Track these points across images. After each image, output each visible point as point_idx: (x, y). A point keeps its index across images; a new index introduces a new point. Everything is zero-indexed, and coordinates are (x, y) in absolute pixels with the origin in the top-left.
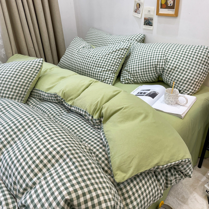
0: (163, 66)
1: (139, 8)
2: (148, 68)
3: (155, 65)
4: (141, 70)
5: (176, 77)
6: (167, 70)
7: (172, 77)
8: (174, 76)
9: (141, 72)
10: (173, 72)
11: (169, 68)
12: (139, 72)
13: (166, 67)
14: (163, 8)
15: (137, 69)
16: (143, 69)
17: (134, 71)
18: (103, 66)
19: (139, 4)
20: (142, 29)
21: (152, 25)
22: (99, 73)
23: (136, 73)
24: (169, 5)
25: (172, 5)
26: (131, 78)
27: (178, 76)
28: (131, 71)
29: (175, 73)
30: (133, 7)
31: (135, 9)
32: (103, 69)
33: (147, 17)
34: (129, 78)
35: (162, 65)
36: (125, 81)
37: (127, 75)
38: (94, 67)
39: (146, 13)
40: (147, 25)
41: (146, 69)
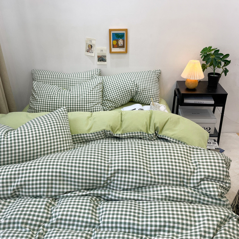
0: (137, 90)
1: (92, 48)
2: (125, 94)
3: (130, 90)
4: (120, 96)
5: (147, 95)
6: (140, 92)
7: (144, 95)
8: (145, 95)
9: (120, 98)
10: (144, 92)
11: (141, 90)
12: (118, 99)
13: (139, 90)
14: (115, 47)
15: (116, 96)
16: (121, 95)
17: (114, 98)
18: (93, 101)
19: (91, 46)
20: (96, 65)
21: (106, 61)
22: (92, 108)
23: (117, 100)
24: (120, 45)
25: (122, 45)
26: (113, 105)
27: (148, 94)
28: (112, 99)
29: (146, 93)
30: (84, 48)
31: (87, 49)
32: (94, 104)
33: (100, 55)
34: (111, 106)
35: (135, 89)
36: (109, 109)
37: (109, 104)
38: (85, 104)
39: (99, 52)
40: (100, 61)
41: (123, 95)
